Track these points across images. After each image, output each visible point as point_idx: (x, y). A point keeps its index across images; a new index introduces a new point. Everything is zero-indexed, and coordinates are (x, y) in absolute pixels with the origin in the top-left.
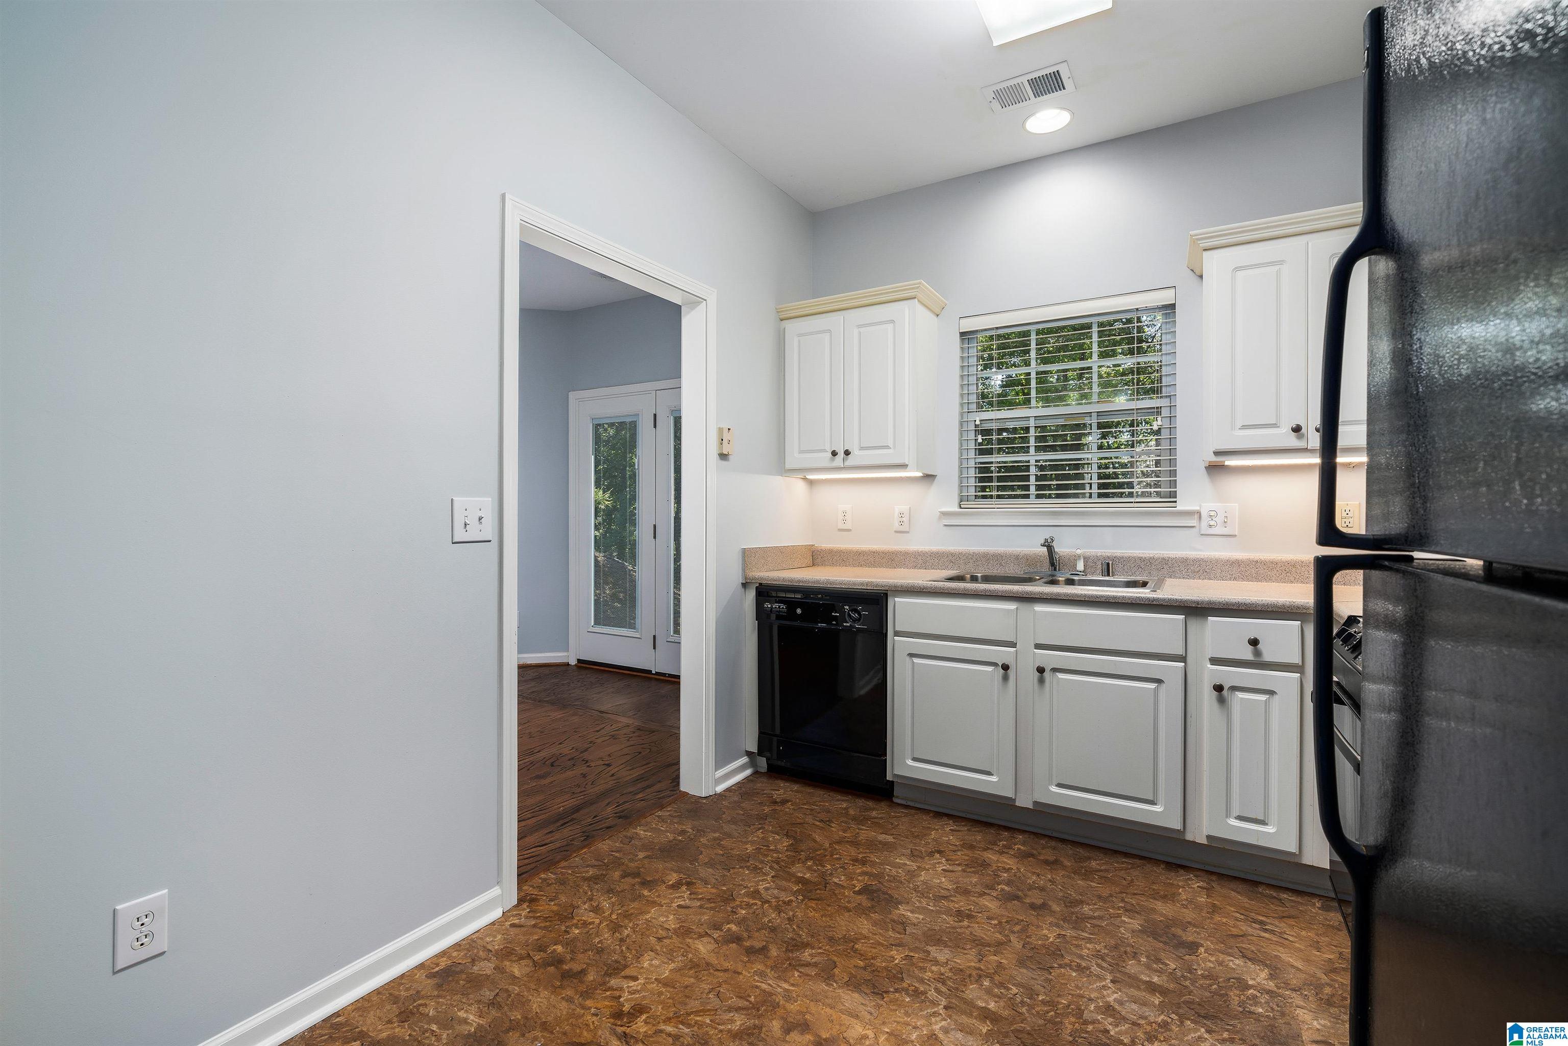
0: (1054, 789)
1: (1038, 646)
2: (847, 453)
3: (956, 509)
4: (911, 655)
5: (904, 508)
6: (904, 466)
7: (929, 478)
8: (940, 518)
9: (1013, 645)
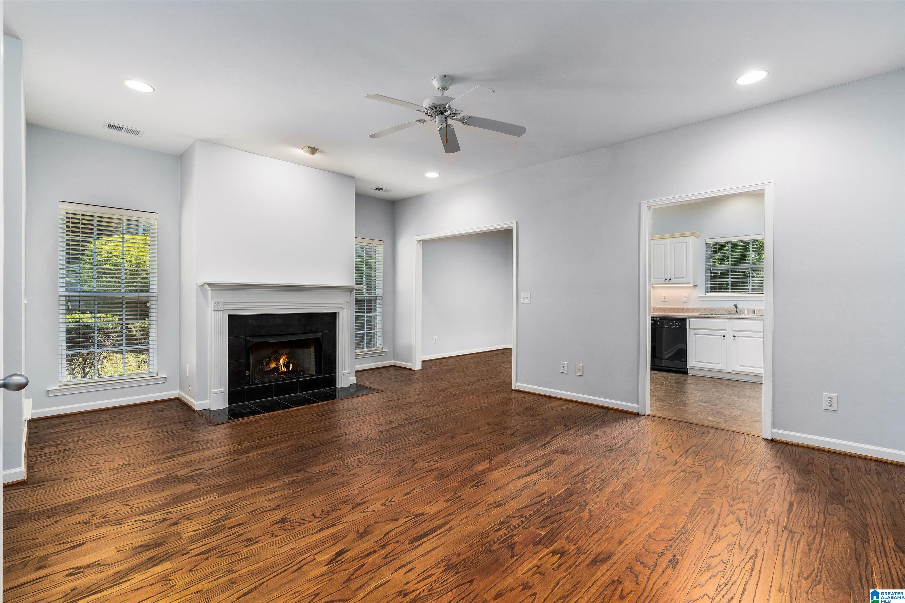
0: (738, 367)
1: (733, 331)
2: (670, 279)
3: (704, 295)
4: (695, 334)
5: (686, 295)
6: (690, 283)
7: (695, 286)
8: (698, 298)
9: (726, 330)
